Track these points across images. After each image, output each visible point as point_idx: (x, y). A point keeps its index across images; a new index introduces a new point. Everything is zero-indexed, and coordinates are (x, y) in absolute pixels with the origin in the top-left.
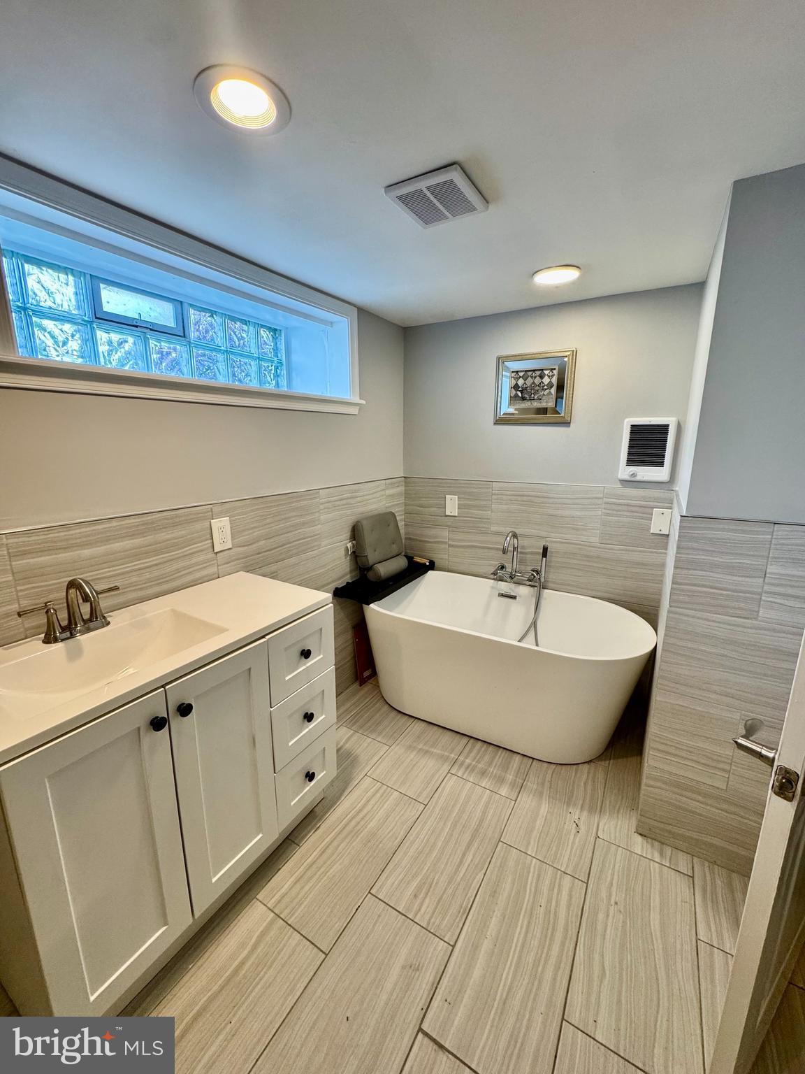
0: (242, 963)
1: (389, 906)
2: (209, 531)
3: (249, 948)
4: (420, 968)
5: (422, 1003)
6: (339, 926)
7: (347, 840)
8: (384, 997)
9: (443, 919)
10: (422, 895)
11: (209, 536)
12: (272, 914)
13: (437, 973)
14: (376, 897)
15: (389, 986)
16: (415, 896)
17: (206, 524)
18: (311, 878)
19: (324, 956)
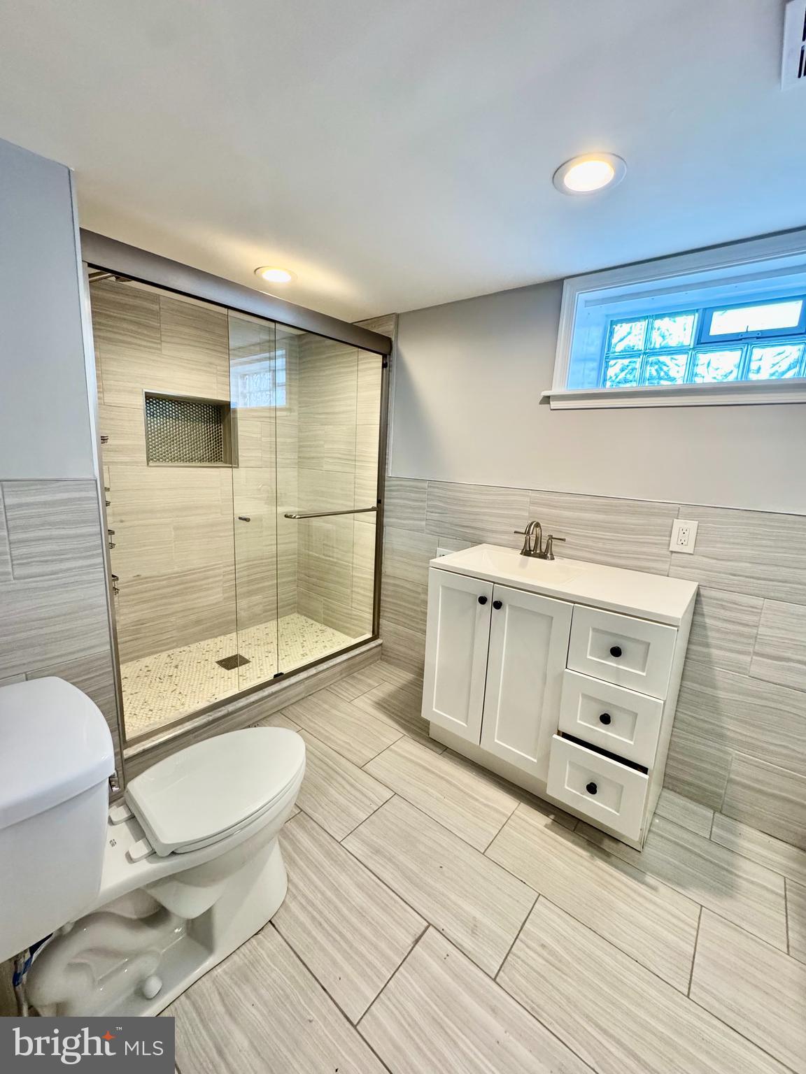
0: (477, 800)
1: (529, 914)
2: (670, 529)
3: (485, 802)
4: (474, 935)
5: (448, 931)
6: (505, 864)
7: (593, 876)
8: (453, 897)
9: (521, 975)
10: (545, 954)
11: (668, 533)
12: (510, 815)
13: (470, 952)
14: (536, 901)
15: (460, 902)
16: (543, 946)
17: (669, 521)
18: (545, 842)
19: (482, 852)
